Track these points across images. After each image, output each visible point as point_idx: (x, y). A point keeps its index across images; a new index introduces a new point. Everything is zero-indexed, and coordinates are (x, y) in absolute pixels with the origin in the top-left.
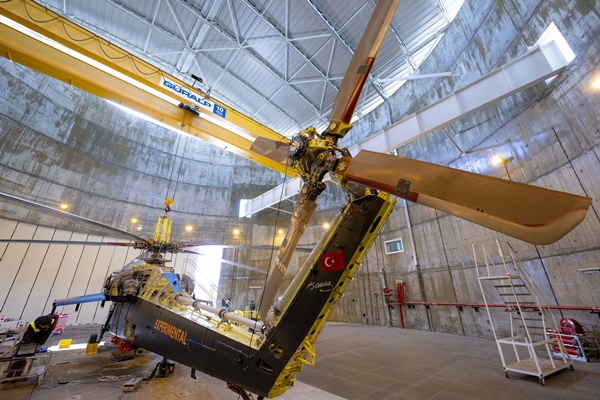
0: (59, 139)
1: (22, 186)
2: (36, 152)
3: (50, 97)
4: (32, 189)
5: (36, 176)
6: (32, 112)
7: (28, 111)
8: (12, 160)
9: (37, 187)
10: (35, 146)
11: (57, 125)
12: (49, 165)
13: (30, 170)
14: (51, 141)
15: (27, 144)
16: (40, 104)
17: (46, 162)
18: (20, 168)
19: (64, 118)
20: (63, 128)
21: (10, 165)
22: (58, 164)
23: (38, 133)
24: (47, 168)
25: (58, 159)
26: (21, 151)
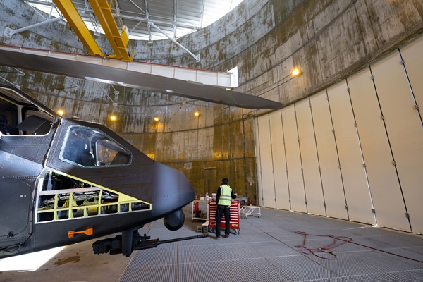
0: (270, 29)
1: (266, 83)
2: (263, 53)
3: (253, 15)
4: (273, 80)
5: (270, 68)
6: (250, 35)
7: (248, 37)
8: (255, 72)
9: (275, 76)
10: (261, 50)
11: (264, 22)
12: (274, 53)
13: (265, 69)
14: (266, 37)
15: (256, 55)
16: (251, 25)
17: (271, 53)
18: (261, 72)
19: (265, 14)
20: (268, 19)
21: (255, 76)
22: (278, 45)
23: (258, 42)
24: (273, 56)
25: (276, 42)
26: (256, 62)
